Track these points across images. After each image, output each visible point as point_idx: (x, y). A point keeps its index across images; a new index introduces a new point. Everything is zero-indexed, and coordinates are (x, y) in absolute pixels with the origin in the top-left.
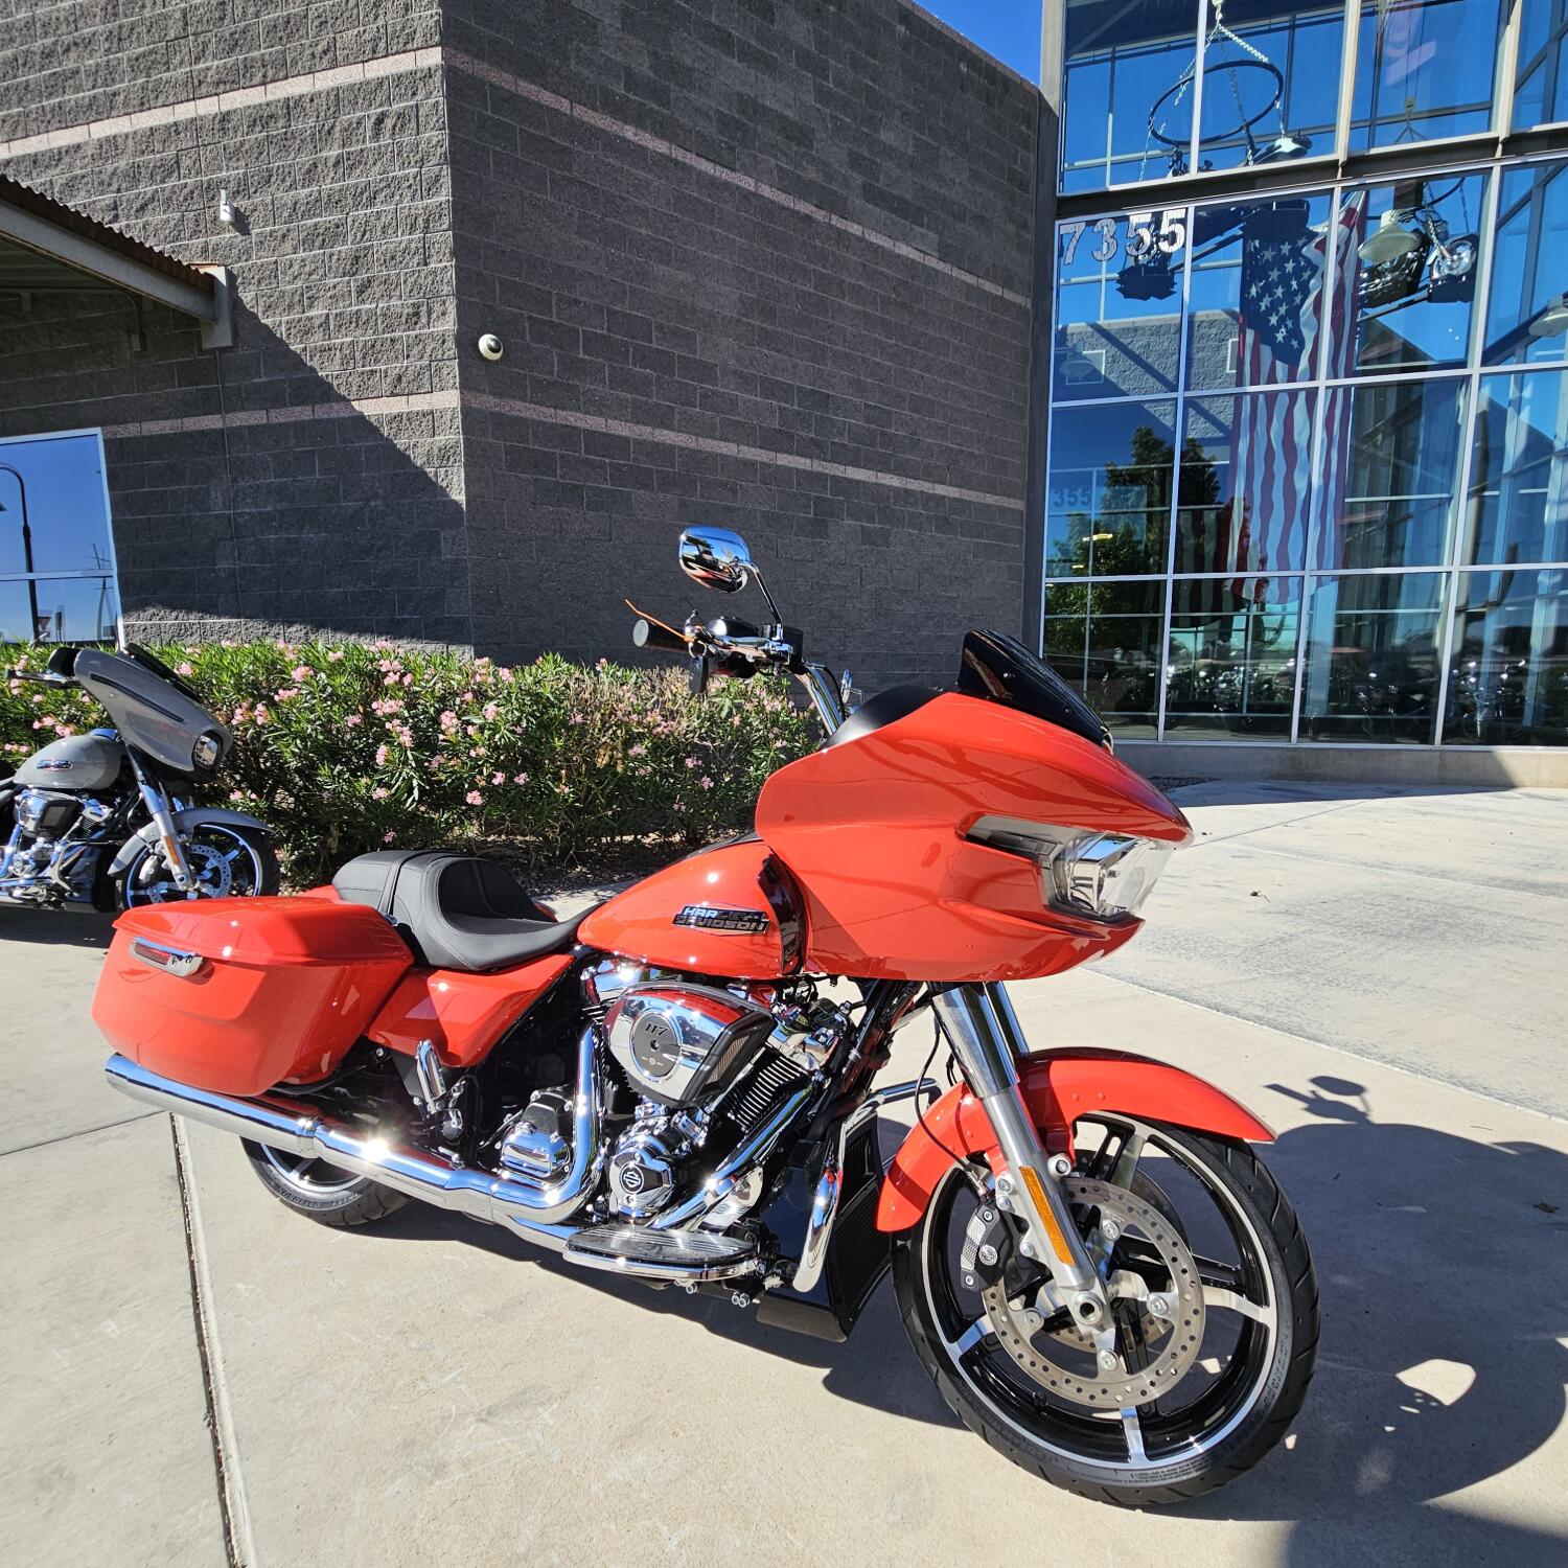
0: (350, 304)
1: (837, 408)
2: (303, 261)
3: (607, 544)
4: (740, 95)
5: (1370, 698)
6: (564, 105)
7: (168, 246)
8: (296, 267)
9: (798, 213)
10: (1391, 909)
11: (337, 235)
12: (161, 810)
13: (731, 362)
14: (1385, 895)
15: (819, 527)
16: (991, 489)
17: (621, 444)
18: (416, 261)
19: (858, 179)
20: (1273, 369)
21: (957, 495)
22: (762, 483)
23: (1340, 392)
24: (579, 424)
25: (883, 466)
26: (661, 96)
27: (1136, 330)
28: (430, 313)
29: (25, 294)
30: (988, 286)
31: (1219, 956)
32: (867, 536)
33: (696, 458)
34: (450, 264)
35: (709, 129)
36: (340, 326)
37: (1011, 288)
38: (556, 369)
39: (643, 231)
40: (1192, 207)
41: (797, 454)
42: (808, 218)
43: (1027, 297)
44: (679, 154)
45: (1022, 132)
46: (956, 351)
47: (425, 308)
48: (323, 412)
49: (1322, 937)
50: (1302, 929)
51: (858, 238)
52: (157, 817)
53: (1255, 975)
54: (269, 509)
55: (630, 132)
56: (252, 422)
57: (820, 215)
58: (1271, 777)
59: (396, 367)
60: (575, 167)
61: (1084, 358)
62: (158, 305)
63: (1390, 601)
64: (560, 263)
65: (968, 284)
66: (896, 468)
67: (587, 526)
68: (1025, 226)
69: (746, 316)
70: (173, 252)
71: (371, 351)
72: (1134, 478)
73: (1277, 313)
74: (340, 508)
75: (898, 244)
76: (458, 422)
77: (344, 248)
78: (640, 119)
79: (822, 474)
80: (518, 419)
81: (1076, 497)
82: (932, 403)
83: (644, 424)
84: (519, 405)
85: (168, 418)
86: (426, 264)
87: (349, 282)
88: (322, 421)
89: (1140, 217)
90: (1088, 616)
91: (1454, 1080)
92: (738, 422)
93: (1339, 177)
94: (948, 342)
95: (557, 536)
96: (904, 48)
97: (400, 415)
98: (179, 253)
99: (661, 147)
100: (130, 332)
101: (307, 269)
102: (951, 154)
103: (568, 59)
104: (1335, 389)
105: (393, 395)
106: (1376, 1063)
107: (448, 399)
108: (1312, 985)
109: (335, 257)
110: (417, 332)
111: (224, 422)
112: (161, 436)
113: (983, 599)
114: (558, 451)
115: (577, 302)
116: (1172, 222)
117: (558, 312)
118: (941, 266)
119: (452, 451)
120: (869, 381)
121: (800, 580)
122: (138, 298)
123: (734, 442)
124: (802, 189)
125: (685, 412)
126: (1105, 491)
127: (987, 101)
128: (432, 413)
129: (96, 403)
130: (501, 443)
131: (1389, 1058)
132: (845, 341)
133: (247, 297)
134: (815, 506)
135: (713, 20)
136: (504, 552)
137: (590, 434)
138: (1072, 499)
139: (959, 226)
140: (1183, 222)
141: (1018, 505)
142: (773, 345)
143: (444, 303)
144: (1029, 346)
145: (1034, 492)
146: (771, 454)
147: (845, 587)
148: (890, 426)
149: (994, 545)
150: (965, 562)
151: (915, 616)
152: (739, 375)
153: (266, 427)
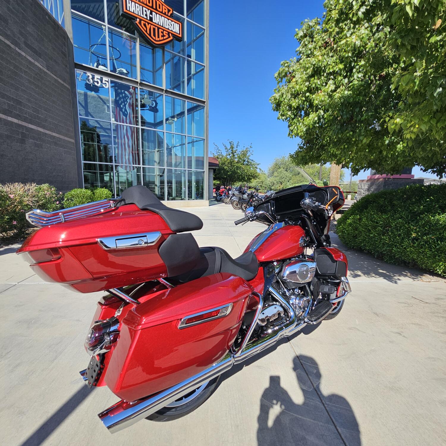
1: (24, 106)
9: (5, 43)
15: (22, 141)
16: (66, 135)
19: (23, 39)
21: (58, 136)
22: (4, 125)
25: (38, 125)
30: (60, 80)
32: (36, 145)
37: (65, 83)
40: (110, 79)
41: (14, 118)
43: (70, 86)
45: (63, 41)
46: (54, 96)
51: (24, 57)
57: (12, 46)
65: (55, 78)
66: (42, 126)
68: (66, 66)
73: (122, 105)
75: (36, 62)
79: (22, 125)
82: (49, 110)
89: (97, 77)
93: (139, 85)
94: (52, 93)
96: (31, 5)
102: (47, 41)
116: (105, 81)
118: (47, 71)
120: (32, 100)
127: (54, 29)
132: (24, 86)
134: (21, 135)
139: (51, 62)
141: (73, 141)
144: (71, 99)
145: (76, 138)
146: (7, 117)
147: (32, 159)
148: (39, 114)
149: (68, 151)
150: (62, 155)
151: (51, 169)
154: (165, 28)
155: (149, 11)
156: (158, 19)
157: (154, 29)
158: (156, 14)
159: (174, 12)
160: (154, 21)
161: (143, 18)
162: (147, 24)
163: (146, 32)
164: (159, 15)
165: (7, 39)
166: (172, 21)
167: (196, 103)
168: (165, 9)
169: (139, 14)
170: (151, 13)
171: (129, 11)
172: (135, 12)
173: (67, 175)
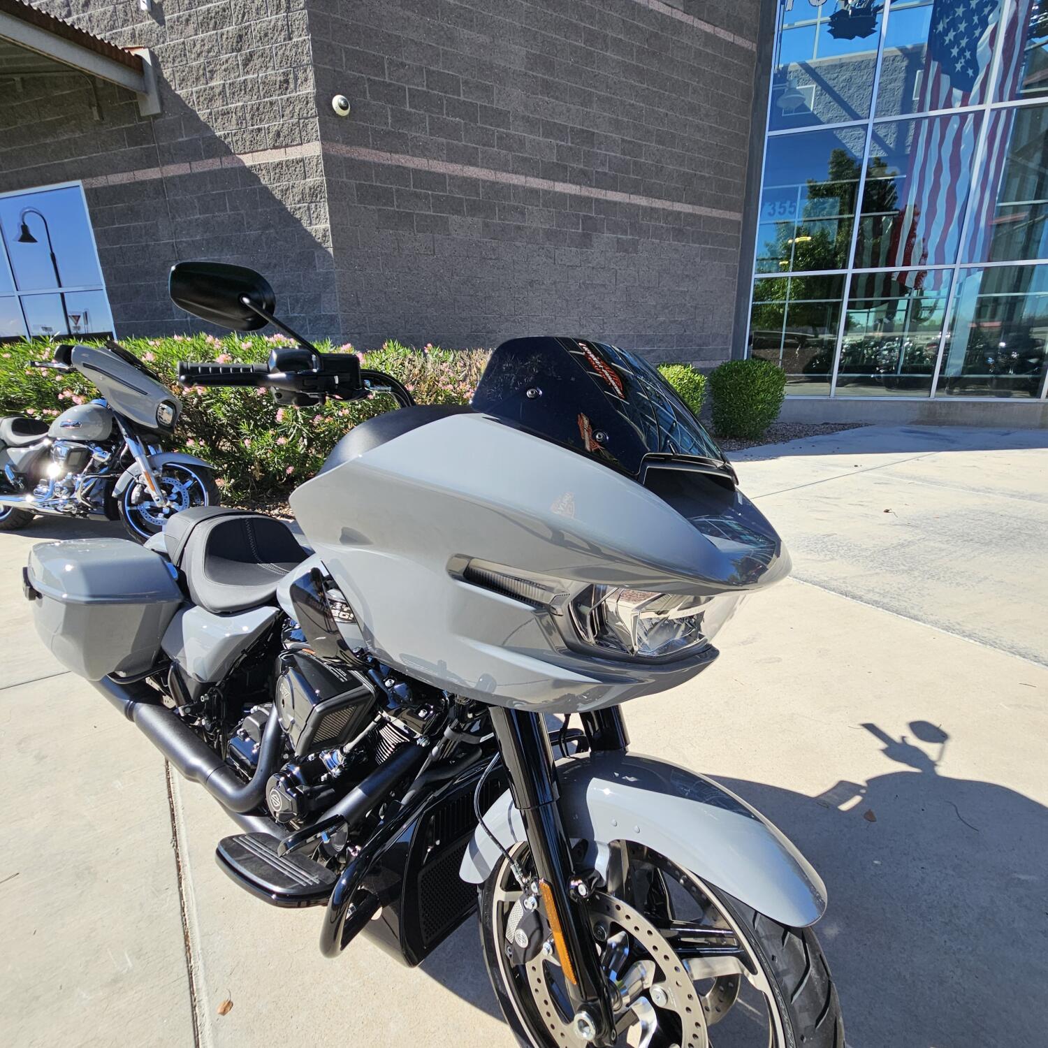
0: (239, 76)
1: (601, 143)
2: (203, 41)
3: (431, 257)
5: (996, 362)
7: (108, 34)
8: (198, 46)
10: (988, 523)
11: (224, 17)
12: (140, 455)
13: (521, 109)
14: (984, 512)
15: (585, 240)
16: (715, 204)
17: (438, 180)
18: (282, 36)
20: (950, 94)
21: (691, 211)
22: (543, 206)
23: (1004, 114)
24: (410, 165)
25: (635, 189)
27: (841, 66)
28: (296, 79)
29: (17, 78)
30: (723, 34)
31: (854, 556)
32: (621, 246)
34: (307, 37)
36: (234, 93)
37: (741, 34)
38: (390, 121)
41: (570, 182)
43: (753, 42)
46: (695, 91)
47: (291, 76)
48: (227, 163)
49: (932, 544)
50: (918, 537)
52: (138, 459)
53: (878, 570)
54: (198, 238)
56: (181, 172)
58: (912, 423)
59: (275, 125)
61: (798, 92)
62: (107, 83)
63: (1022, 285)
64: (390, 32)
65: (706, 32)
66: (645, 190)
67: (417, 244)
69: (531, 69)
70: (112, 38)
71: (257, 112)
72: (830, 191)
73: (959, 44)
74: (245, 235)
76: (321, 167)
77: (231, 29)
79: (591, 198)
81: (784, 207)
82: (673, 136)
83: (456, 163)
84: (364, 151)
85: (125, 172)
86: (290, 39)
87: (236, 57)
88: (226, 170)
90: (787, 302)
91: (1014, 651)
92: (526, 158)
94: (688, 85)
95: (396, 253)
97: (280, 163)
98: (116, 39)
100: (91, 105)
101: (206, 47)
104: (998, 111)
105: (275, 147)
106: (958, 637)
107: (313, 149)
108: (920, 579)
109: (225, 37)
110: (288, 95)
111: (162, 173)
113: (706, 291)
114: (394, 187)
115: (402, 63)
117: (389, 74)
118: (685, 18)
119: (319, 189)
120: (626, 120)
121: (572, 282)
122: (92, 78)
123: (522, 174)
125: (486, 152)
126: (807, 203)
128: (302, 160)
129: (76, 161)
130: (353, 181)
131: (968, 633)
132: (607, 87)
133: (167, 73)
134: (583, 223)
136: (359, 266)
137: (417, 172)
138: (782, 210)
141: (737, 216)
142: (552, 94)
143: (306, 71)
144: (753, 83)
145: (749, 205)
146: (551, 183)
147: (604, 286)
148: (641, 157)
149: (716, 250)
151: (655, 306)
152: (526, 119)
153: (191, 176)
173: (700, 319)
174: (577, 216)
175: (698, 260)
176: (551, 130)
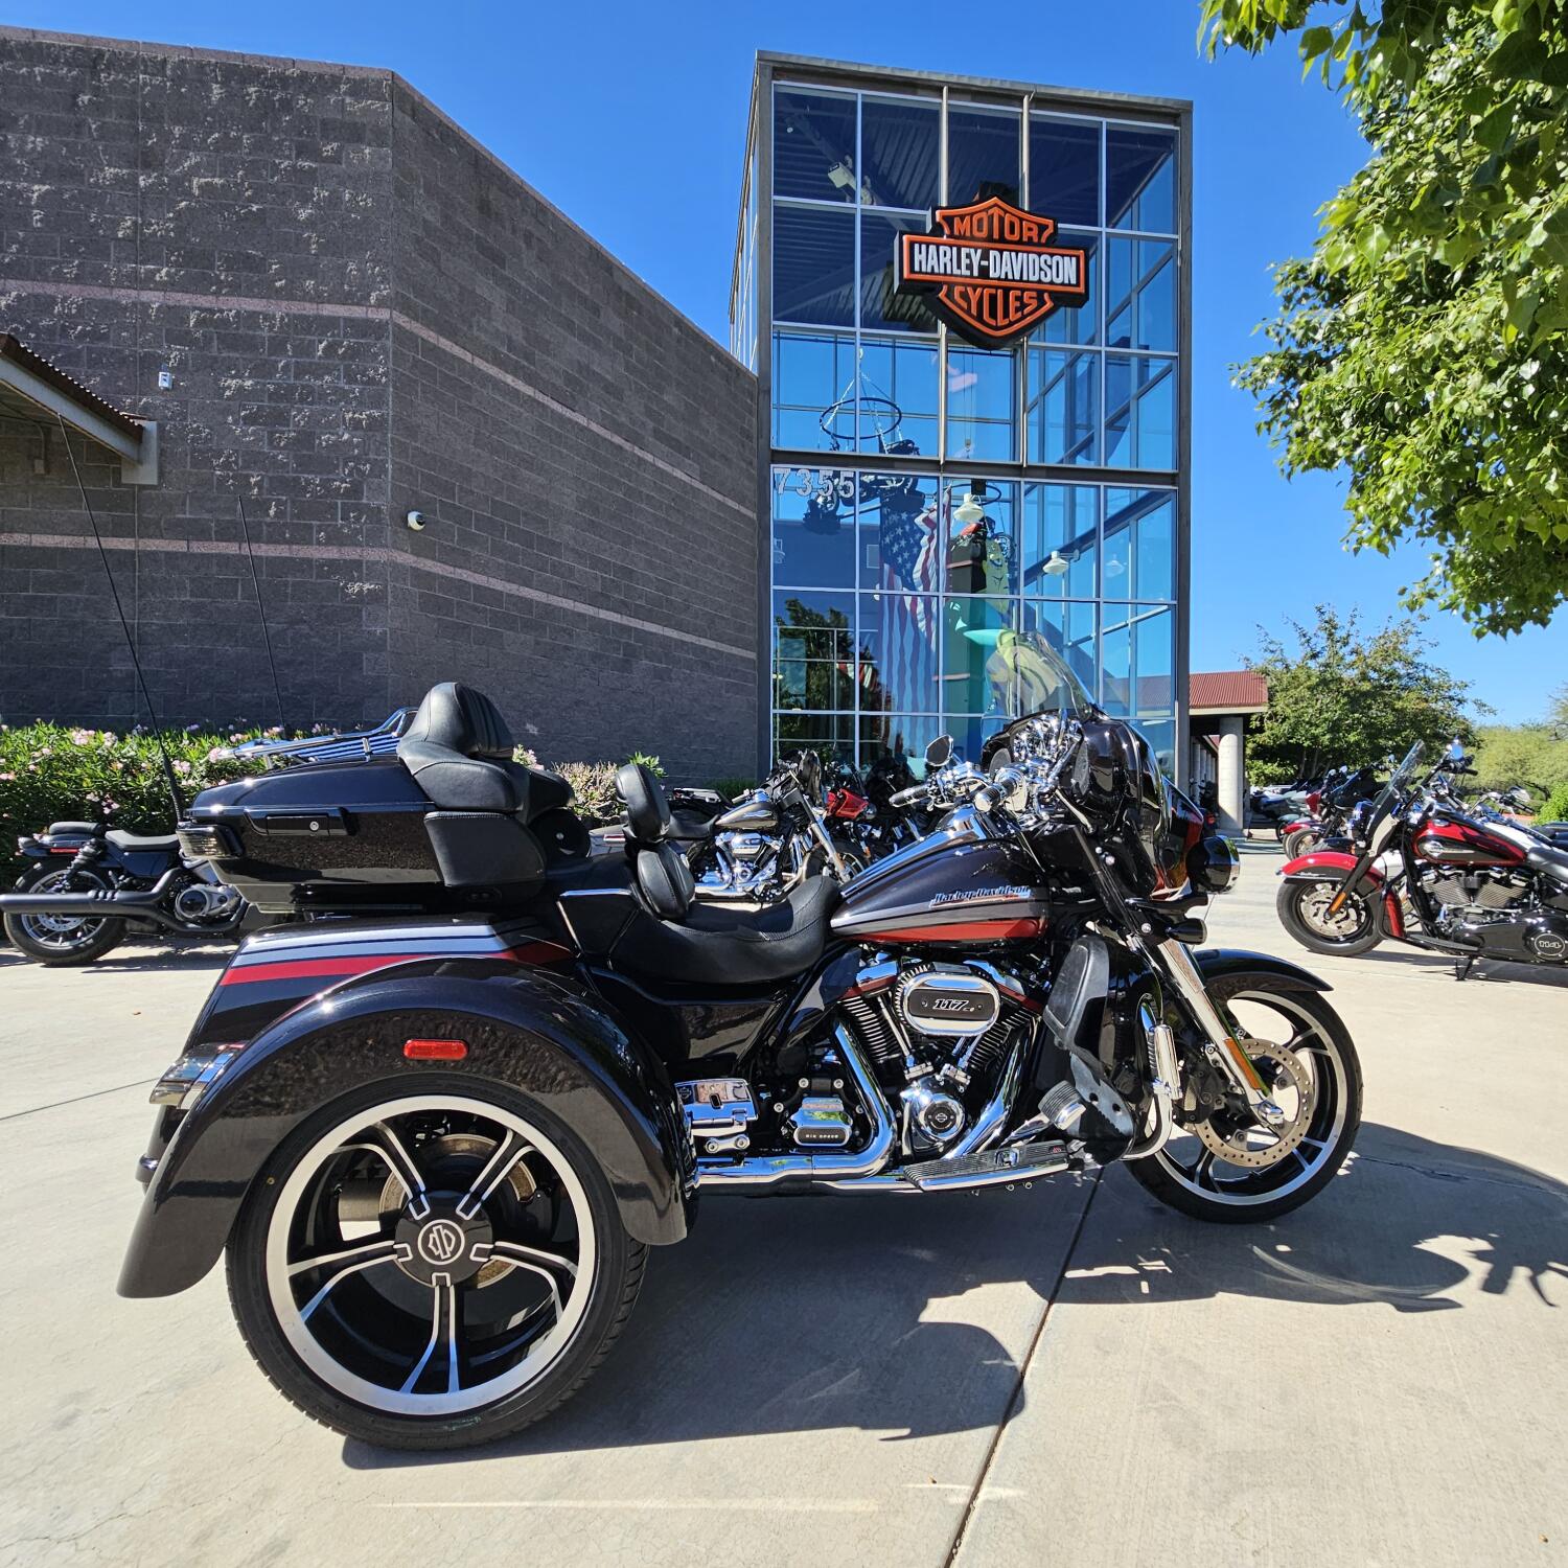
0: (288, 472)
1: (638, 580)
2: (242, 431)
4: (579, 362)
6: (468, 357)
8: (234, 435)
9: (612, 443)
11: (280, 418)
13: (571, 542)
15: (625, 665)
16: (734, 643)
17: (497, 596)
18: (356, 450)
19: (651, 425)
21: (715, 647)
22: (589, 630)
24: (471, 580)
25: (667, 623)
26: (528, 357)
30: (730, 502)
32: (657, 673)
33: (549, 610)
35: (559, 382)
36: (277, 487)
37: (744, 505)
38: (456, 539)
39: (516, 447)
40: (858, 470)
41: (612, 610)
42: (620, 448)
43: (754, 512)
44: (540, 397)
45: (748, 403)
46: (712, 545)
51: (652, 464)
54: (181, 622)
55: (509, 379)
56: (170, 549)
57: (627, 446)
59: (330, 525)
60: (474, 400)
64: (462, 464)
65: (719, 501)
66: (675, 625)
67: (472, 656)
69: (581, 510)
71: (307, 509)
75: (675, 470)
76: (387, 572)
77: (286, 430)
78: (515, 374)
79: (630, 627)
80: (429, 573)
82: (697, 580)
83: (513, 582)
84: (430, 562)
85: (68, 535)
86: (366, 455)
87: (288, 455)
89: (827, 471)
92: (576, 587)
93: (941, 470)
94: (707, 539)
96: (679, 341)
97: (330, 561)
99: (529, 391)
101: (246, 438)
102: (706, 413)
103: (471, 326)
105: (327, 544)
107: (379, 555)
109: (277, 435)
110: (354, 502)
111: (137, 545)
112: (57, 549)
113: (732, 723)
114: (455, 599)
115: (471, 491)
116: (846, 479)
117: (459, 499)
118: (701, 487)
119: (381, 593)
120: (658, 562)
121: (614, 704)
123: (571, 599)
124: (617, 428)
125: (540, 575)
127: (727, 381)
128: (362, 563)
130: (417, 590)
132: (643, 532)
133: (177, 449)
134: (624, 649)
135: (563, 312)
136: (414, 672)
137: (477, 587)
139: (713, 462)
140: (852, 480)
141: (752, 655)
142: (597, 532)
145: (762, 648)
147: (643, 710)
148: (671, 595)
149: (737, 684)
150: (720, 696)
151: (688, 734)
152: (577, 552)
153: (188, 556)
154: (1028, 281)
155: (979, 251)
156: (1007, 265)
157: (993, 298)
158: (1001, 252)
159: (1060, 225)
160: (992, 275)
161: (961, 276)
162: (969, 289)
163: (968, 312)
164: (1010, 251)
165: (616, 433)
166: (1052, 255)
167: (1143, 489)
168: (1030, 229)
169: (949, 271)
170: (985, 256)
171: (920, 272)
172: (936, 270)
173: (727, 750)
174: (619, 642)
175: (723, 692)
176: (596, 563)
